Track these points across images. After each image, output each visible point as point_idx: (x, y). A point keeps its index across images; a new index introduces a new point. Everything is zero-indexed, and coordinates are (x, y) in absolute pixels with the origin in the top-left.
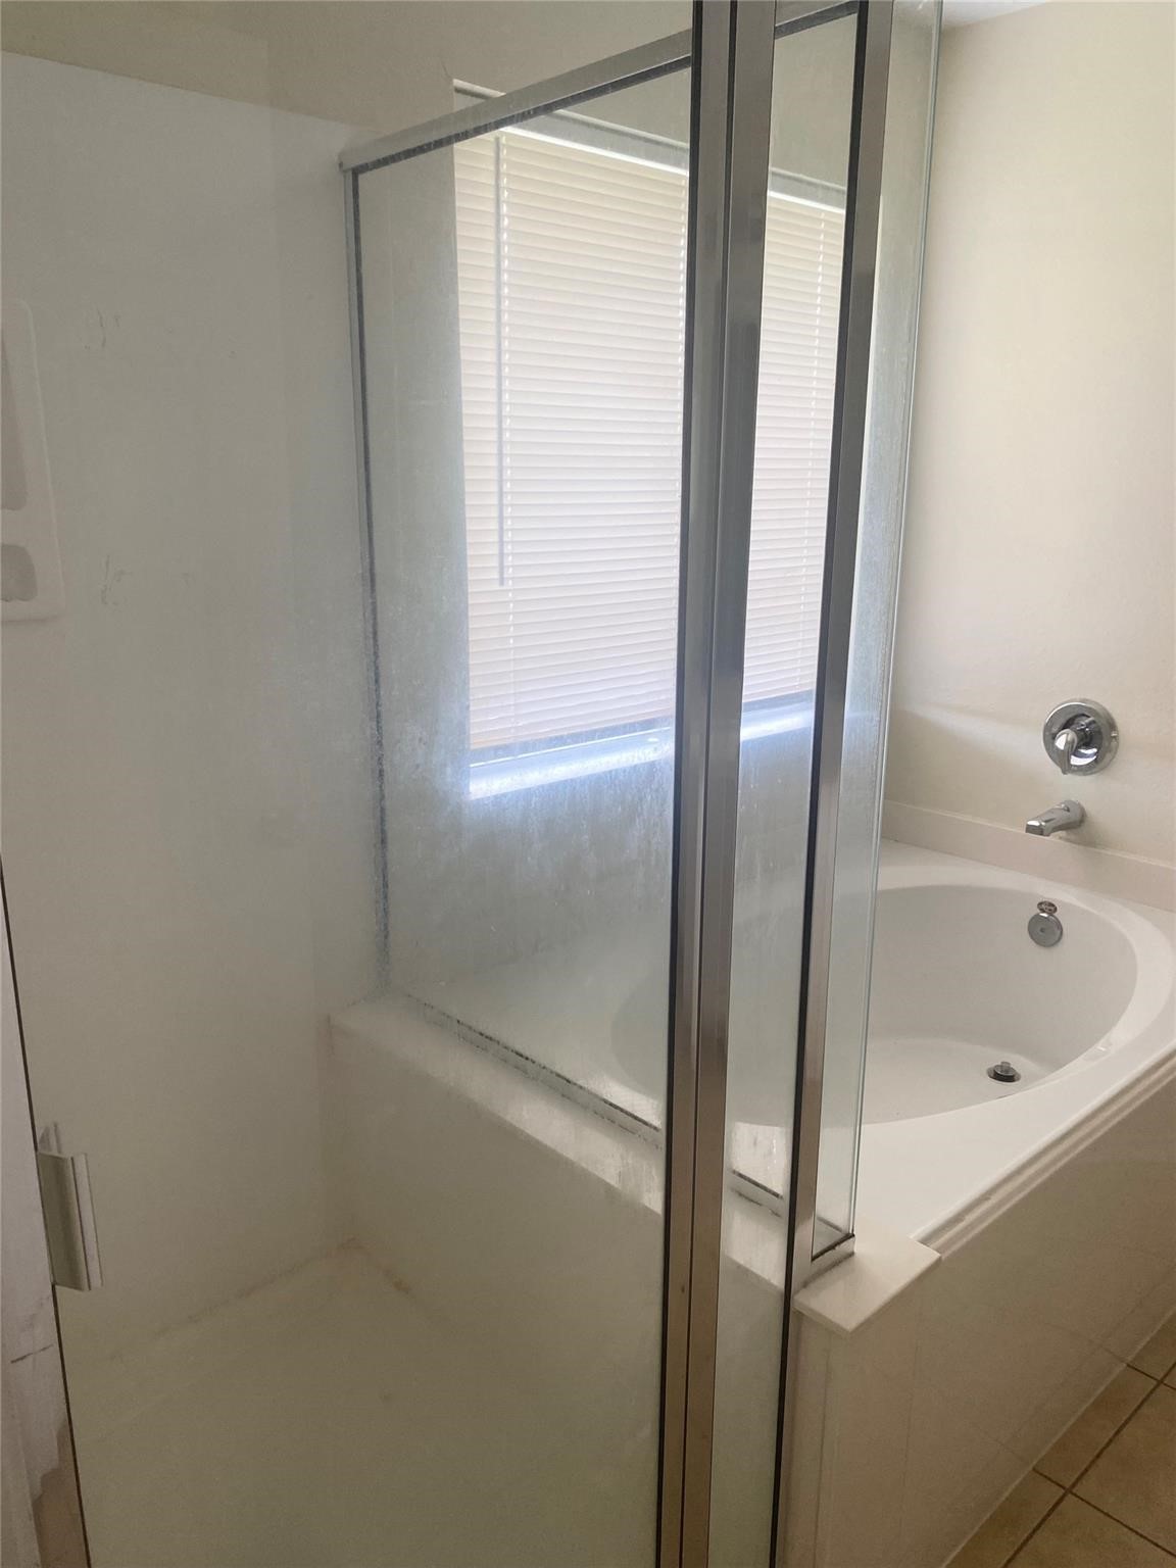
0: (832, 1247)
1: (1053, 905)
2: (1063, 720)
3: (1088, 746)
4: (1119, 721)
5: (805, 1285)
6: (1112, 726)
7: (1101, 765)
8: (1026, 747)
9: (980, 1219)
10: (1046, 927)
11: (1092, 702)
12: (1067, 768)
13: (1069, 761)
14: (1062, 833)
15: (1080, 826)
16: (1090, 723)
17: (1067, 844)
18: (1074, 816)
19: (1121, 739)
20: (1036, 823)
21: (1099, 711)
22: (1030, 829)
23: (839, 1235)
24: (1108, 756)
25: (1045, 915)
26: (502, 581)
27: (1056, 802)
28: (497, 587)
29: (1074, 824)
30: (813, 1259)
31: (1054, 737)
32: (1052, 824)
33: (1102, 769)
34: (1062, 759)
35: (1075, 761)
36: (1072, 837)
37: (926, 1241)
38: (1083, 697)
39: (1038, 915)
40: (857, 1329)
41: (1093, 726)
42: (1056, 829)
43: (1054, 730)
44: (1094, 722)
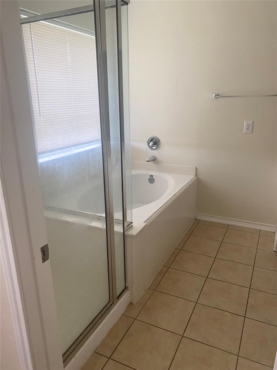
0: (130, 224)
1: (152, 175)
2: (150, 140)
3: (155, 145)
4: (160, 140)
5: (126, 231)
6: (159, 140)
7: (157, 148)
8: (144, 146)
9: (151, 219)
10: (151, 180)
11: (155, 136)
12: (152, 149)
13: (152, 148)
14: (152, 162)
15: (155, 160)
16: (155, 140)
17: (153, 164)
18: (154, 158)
19: (161, 143)
20: (148, 160)
21: (157, 138)
22: (147, 161)
23: (130, 223)
24: (159, 146)
25: (151, 177)
26: (40, 116)
27: (151, 156)
28: (39, 117)
29: (154, 160)
30: (127, 226)
31: (149, 143)
32: (151, 160)
33: (158, 149)
34: (151, 148)
35: (153, 148)
36: (154, 162)
37: (144, 222)
38: (154, 135)
39: (150, 178)
40: (136, 235)
41: (156, 141)
42: (151, 161)
43: (149, 142)
44: (156, 140)
